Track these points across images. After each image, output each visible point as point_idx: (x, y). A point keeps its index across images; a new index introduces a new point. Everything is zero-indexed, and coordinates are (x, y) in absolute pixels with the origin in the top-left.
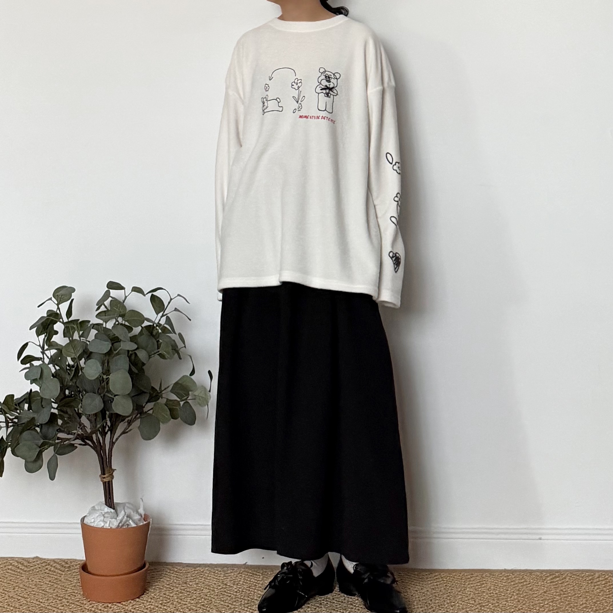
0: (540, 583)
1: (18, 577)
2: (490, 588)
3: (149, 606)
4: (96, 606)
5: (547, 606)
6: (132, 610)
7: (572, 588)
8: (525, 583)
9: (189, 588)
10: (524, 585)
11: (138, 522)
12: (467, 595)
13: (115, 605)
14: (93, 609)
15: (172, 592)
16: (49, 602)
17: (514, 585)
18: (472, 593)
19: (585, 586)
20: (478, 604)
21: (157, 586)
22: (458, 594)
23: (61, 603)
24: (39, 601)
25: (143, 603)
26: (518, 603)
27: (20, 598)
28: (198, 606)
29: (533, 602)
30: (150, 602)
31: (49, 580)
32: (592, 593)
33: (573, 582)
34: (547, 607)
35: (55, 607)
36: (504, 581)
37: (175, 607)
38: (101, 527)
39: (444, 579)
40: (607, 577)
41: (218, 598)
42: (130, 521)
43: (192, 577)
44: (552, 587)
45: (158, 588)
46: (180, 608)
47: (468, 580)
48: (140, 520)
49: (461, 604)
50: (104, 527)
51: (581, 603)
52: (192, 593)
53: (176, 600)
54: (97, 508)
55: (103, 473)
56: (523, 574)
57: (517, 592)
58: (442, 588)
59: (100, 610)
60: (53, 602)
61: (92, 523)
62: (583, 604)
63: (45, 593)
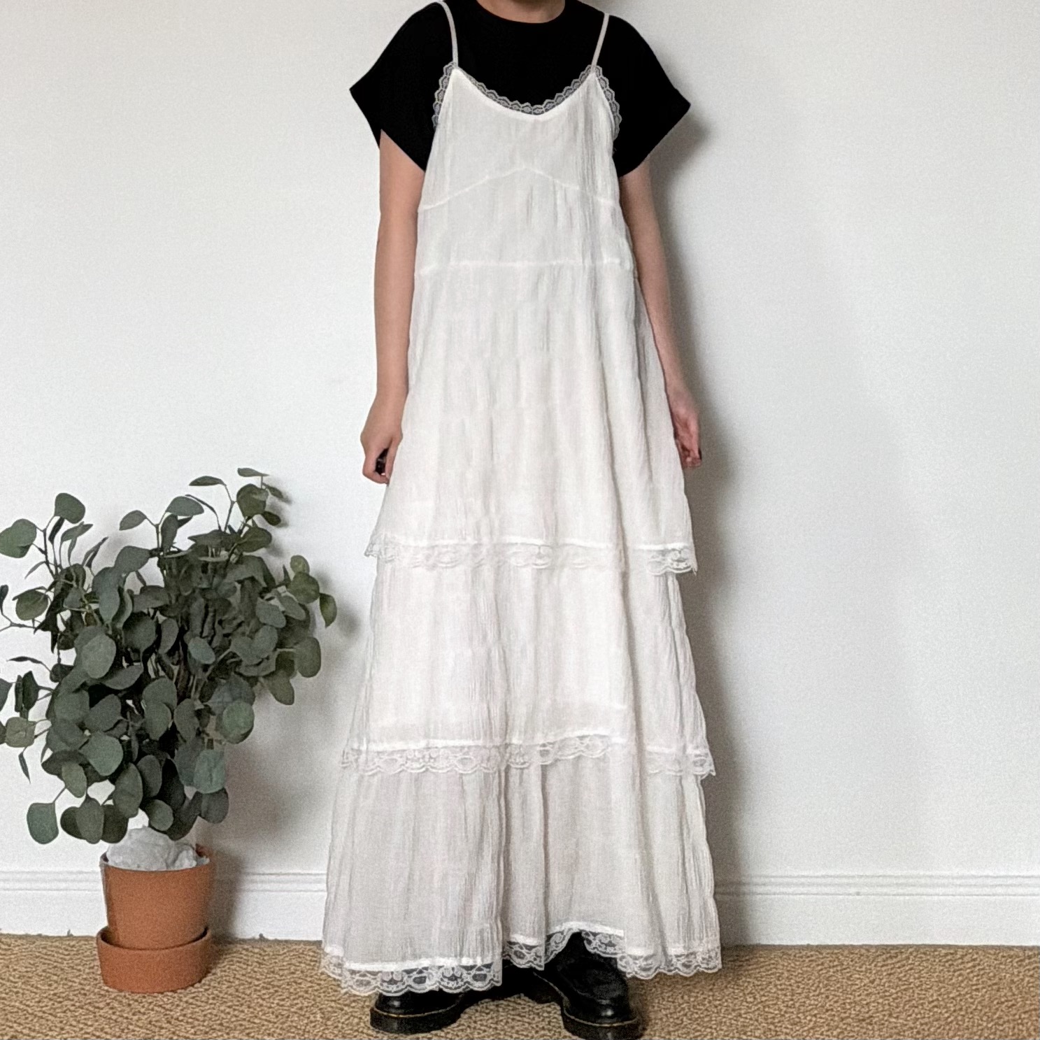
0: (863, 966)
2: (781, 976)
7: (917, 975)
8: (839, 968)
9: (279, 980)
12: (742, 988)
14: (114, 1017)
15: (251, 987)
16: (43, 1005)
18: (751, 985)
19: (938, 972)
21: (224, 978)
22: (726, 987)
23: (62, 1007)
24: (25, 1004)
25: (200, 1006)
33: (919, 965)
35: (51, 1014)
36: (806, 964)
40: (976, 956)
41: (325, 996)
45: (226, 980)
47: (746, 962)
52: (284, 988)
56: (837, 951)
57: (826, 982)
60: (46, 1006)
62: (933, 1001)
63: (35, 990)
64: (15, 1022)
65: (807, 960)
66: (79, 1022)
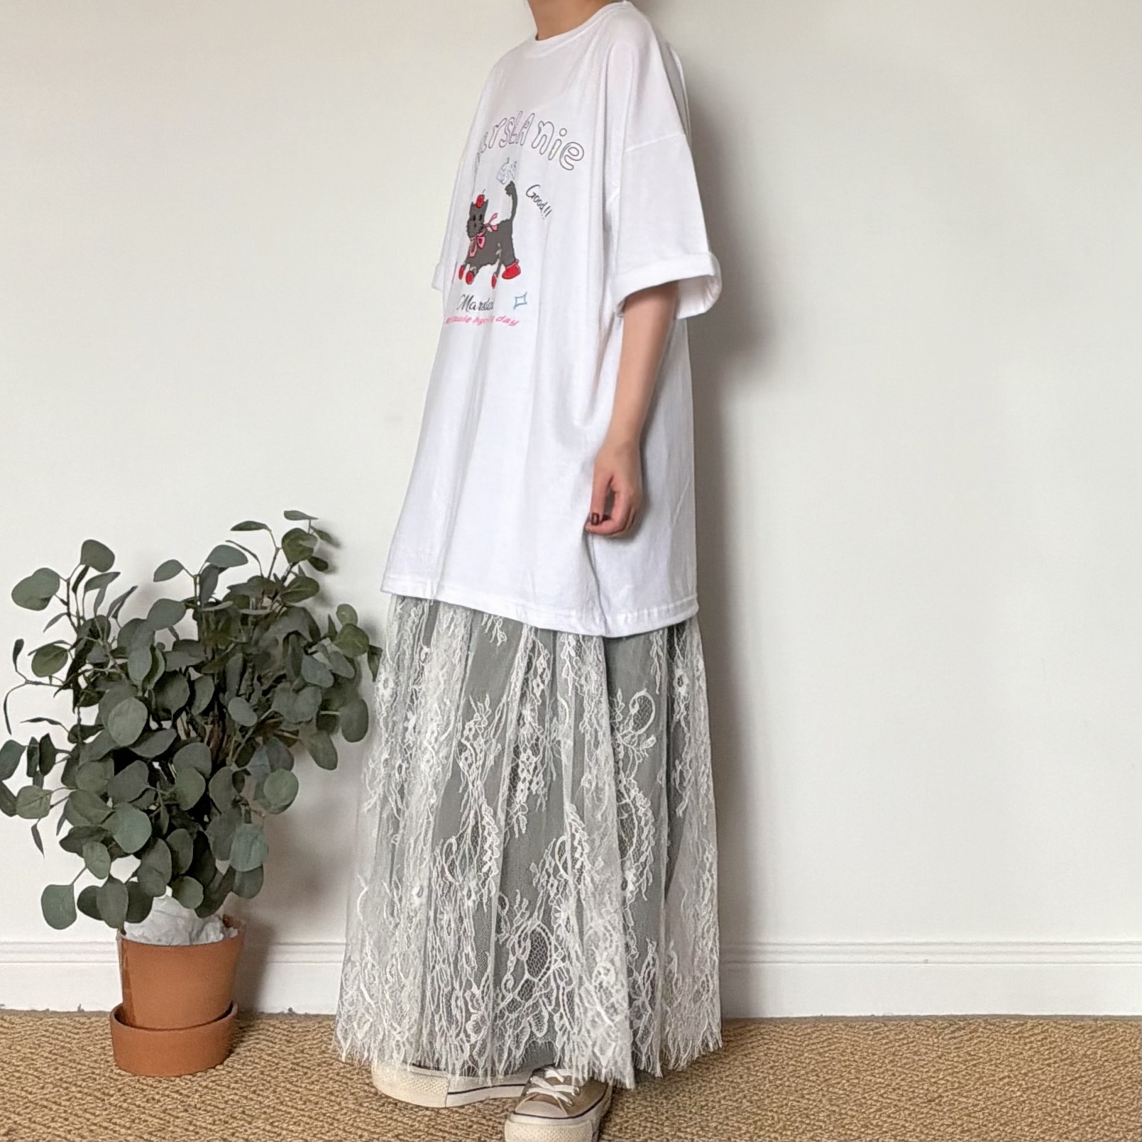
0: (931, 1039)
5: (942, 1082)
7: (986, 1049)
8: (905, 1042)
9: (309, 1060)
10: (904, 1044)
12: (804, 1065)
15: (278, 1068)
16: (47, 1091)
18: (813, 1062)
19: (1008, 1044)
20: (821, 1082)
21: (249, 1059)
22: (787, 1064)
25: (220, 1091)
26: (893, 1077)
28: (321, 1095)
29: (918, 1076)
30: (233, 1089)
32: (1021, 1056)
33: (988, 1037)
34: (941, 1085)
35: (55, 1103)
36: (870, 1038)
37: (278, 1098)
39: (766, 1037)
40: (1046, 1027)
45: (250, 1061)
46: (287, 1099)
47: (808, 1036)
49: (794, 1082)
51: (1002, 1076)
52: (314, 1070)
56: (902, 1023)
57: (891, 1058)
58: (762, 1054)
62: (1004, 1078)
63: (39, 1075)
64: (14, 1112)
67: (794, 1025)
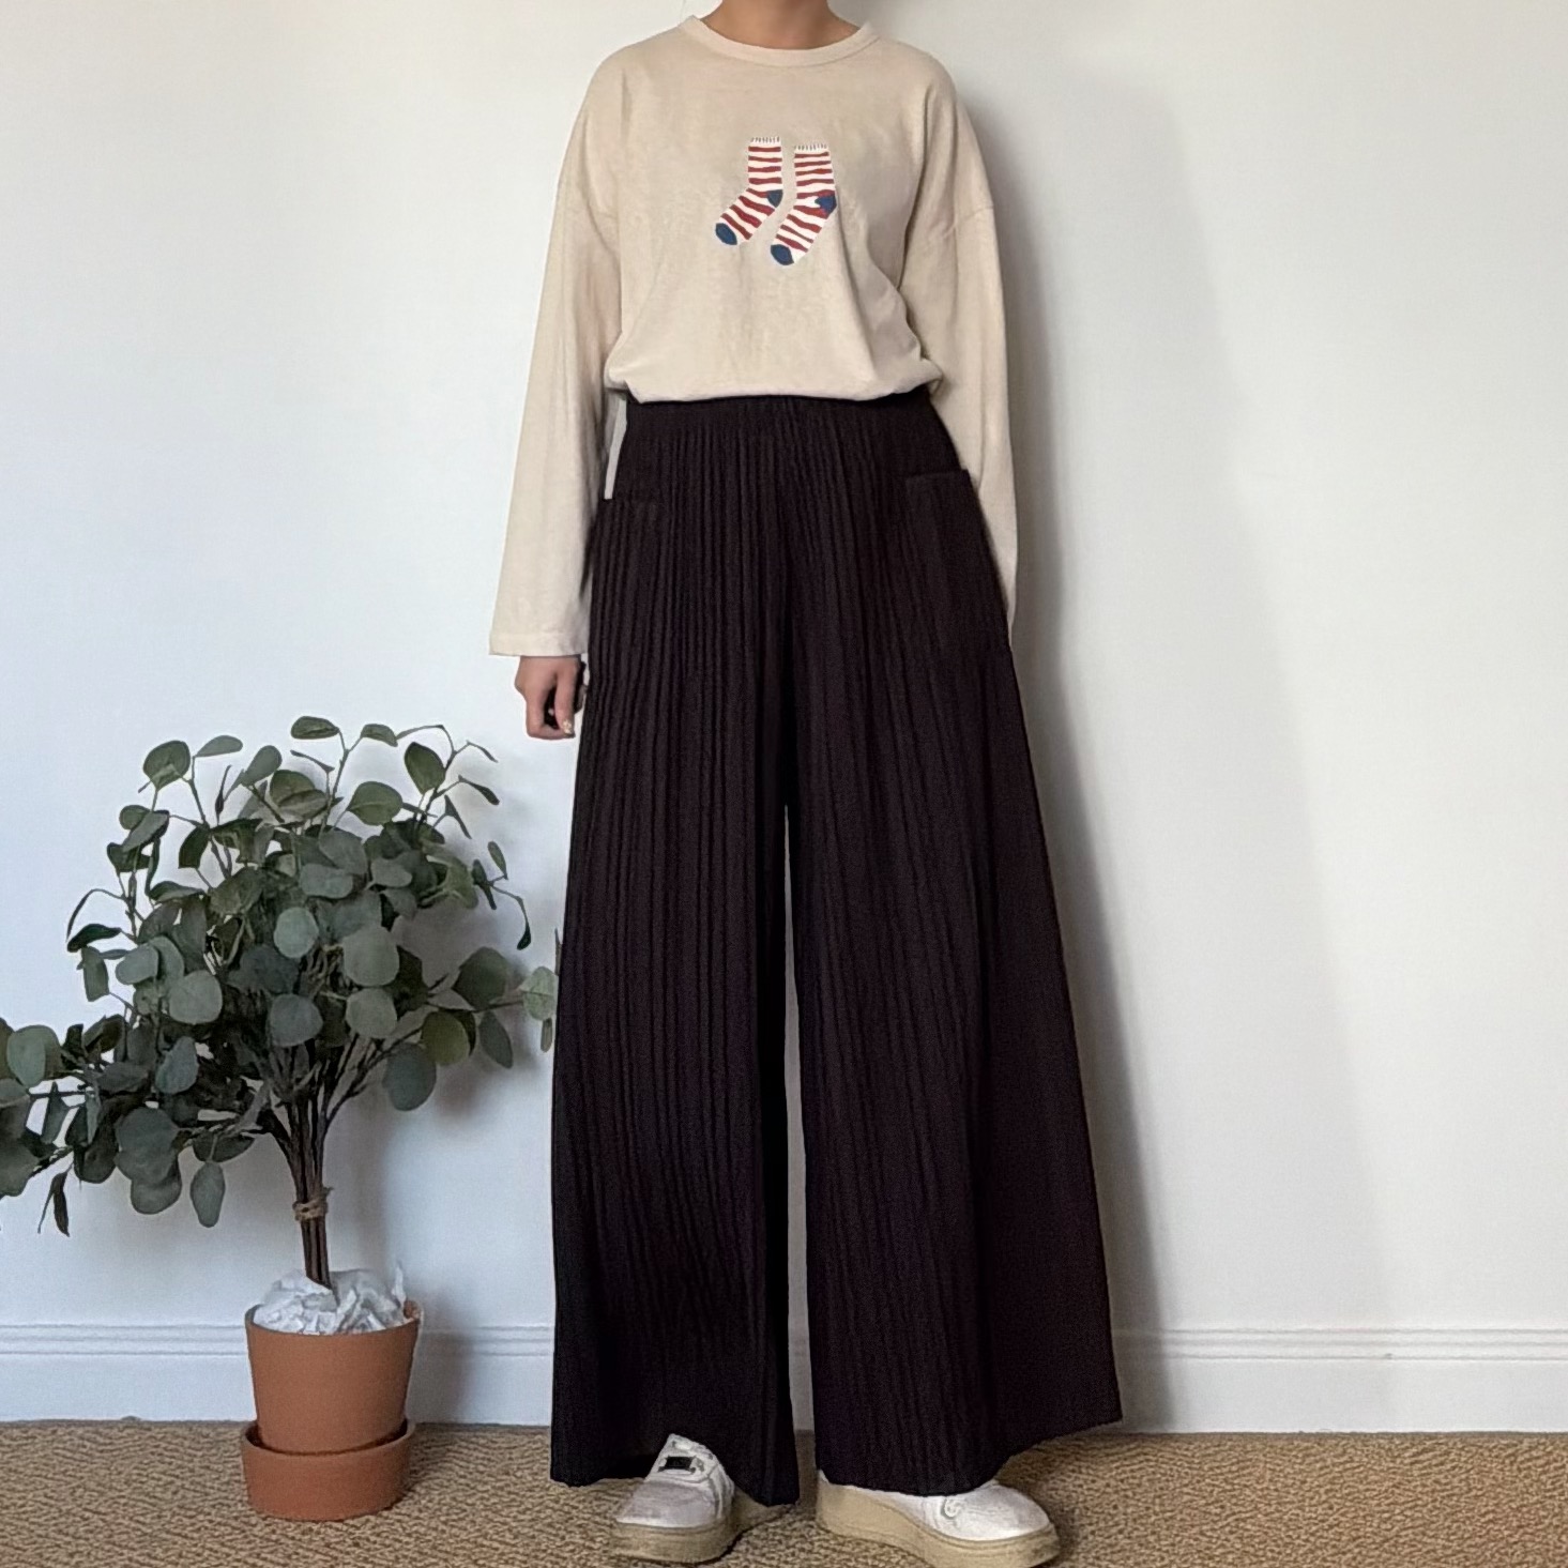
0: (1385, 1464)
1: (83, 1464)
2: (1262, 1477)
3: (415, 1528)
4: (284, 1528)
5: (1399, 1518)
6: (373, 1538)
7: (1463, 1476)
8: (1348, 1466)
9: (516, 1484)
10: (1346, 1470)
11: (391, 1318)
12: (1205, 1494)
13: (331, 1527)
14: (274, 1537)
15: (473, 1494)
16: (163, 1522)
17: (1321, 1469)
19: (1495, 1471)
20: (1228, 1516)
21: (436, 1481)
22: (1181, 1491)
23: (193, 1525)
24: (138, 1522)
25: (399, 1521)
26: (1330, 1512)
27: (87, 1514)
29: (1364, 1510)
30: (417, 1518)
31: (162, 1467)
32: (1512, 1486)
33: (1466, 1462)
34: (1398, 1521)
35: (179, 1535)
36: (1298, 1461)
37: (479, 1530)
38: (294, 1330)
40: (1550, 1448)
42: (372, 1319)
43: (522, 1457)
44: (1416, 1473)
45: (435, 1484)
46: (491, 1532)
47: (1210, 1458)
48: (394, 1314)
49: (1189, 1515)
50: (305, 1333)
51: (1483, 1510)
53: (483, 1514)
54: (285, 1285)
55: (303, 1197)
56: (1344, 1442)
57: (1328, 1487)
58: (1145, 1479)
59: (293, 1538)
60: (170, 1522)
61: (271, 1322)
62: (1486, 1514)
63: (153, 1501)
64: (126, 1547)
65: (1300, 1455)
66: (223, 1545)
67: (1190, 1443)
